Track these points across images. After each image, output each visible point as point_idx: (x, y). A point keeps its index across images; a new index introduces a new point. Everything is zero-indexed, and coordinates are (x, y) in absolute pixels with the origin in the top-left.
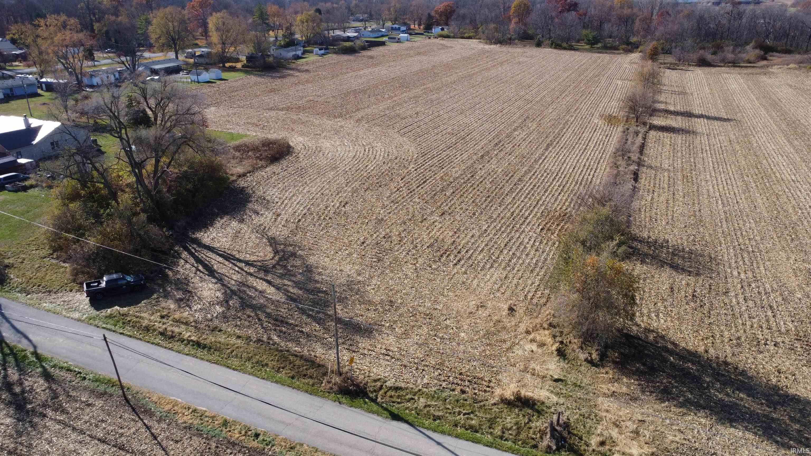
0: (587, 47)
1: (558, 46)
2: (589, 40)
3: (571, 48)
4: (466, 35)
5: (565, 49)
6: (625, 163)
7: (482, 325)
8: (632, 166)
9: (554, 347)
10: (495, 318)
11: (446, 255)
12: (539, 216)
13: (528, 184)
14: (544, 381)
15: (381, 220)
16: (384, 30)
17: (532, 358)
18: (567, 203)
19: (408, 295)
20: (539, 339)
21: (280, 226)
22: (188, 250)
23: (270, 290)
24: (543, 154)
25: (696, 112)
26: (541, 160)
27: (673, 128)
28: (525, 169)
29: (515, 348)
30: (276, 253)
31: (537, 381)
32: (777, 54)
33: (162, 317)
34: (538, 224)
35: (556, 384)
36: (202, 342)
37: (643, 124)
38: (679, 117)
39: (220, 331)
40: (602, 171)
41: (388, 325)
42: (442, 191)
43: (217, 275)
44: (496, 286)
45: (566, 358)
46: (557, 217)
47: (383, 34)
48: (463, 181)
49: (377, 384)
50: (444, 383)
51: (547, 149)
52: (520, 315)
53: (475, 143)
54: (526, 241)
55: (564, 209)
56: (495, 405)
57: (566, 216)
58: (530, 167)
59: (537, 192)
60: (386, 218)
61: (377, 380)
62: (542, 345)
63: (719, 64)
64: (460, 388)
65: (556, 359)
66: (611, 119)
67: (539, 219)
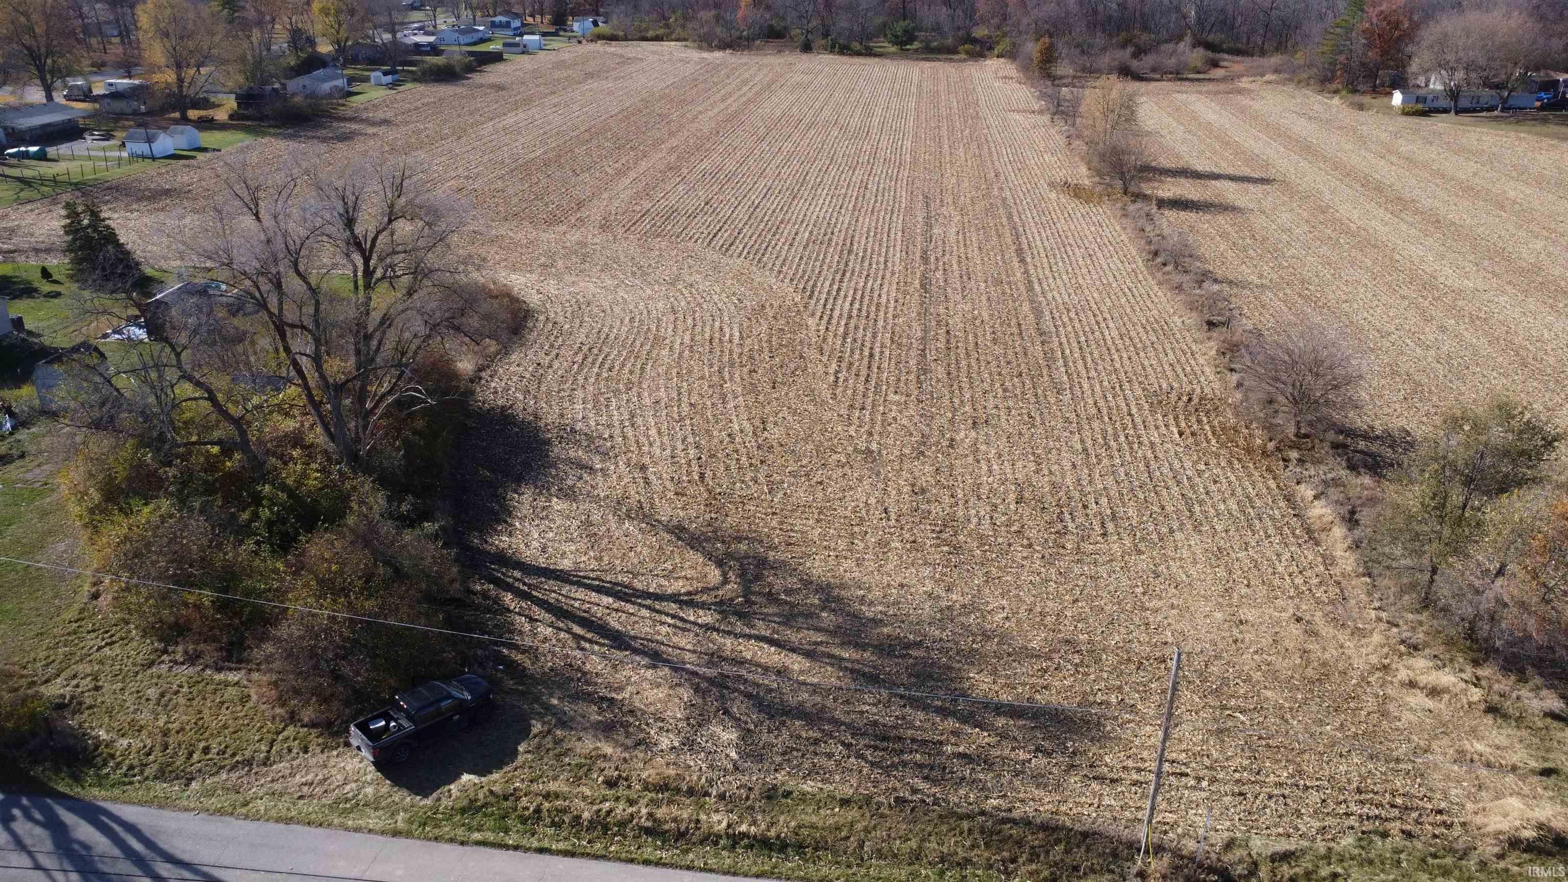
0: (893, 49)
1: (844, 50)
2: (896, 37)
3: (869, 53)
5: (858, 54)
6: (1186, 278)
7: (1281, 664)
8: (1206, 285)
9: (1476, 694)
10: (1291, 646)
11: (1067, 516)
12: (1146, 406)
13: (1064, 340)
14: (1523, 778)
15: (869, 452)
16: (481, 28)
17: (1444, 728)
18: (1169, 373)
19: (1085, 620)
20: (1423, 680)
21: (670, 495)
22: (509, 588)
23: (796, 663)
24: (1026, 272)
25: (1199, 168)
26: (1036, 286)
27: (1192, 202)
28: (1026, 307)
29: (1392, 707)
30: (720, 564)
31: (1510, 779)
32: (1226, 56)
33: (611, 784)
34: (1161, 423)
35: (1551, 781)
36: (772, 833)
37: (1139, 196)
38: (1182, 180)
39: (788, 794)
40: (1164, 299)
41: (1113, 699)
42: (924, 370)
43: (637, 644)
44: (1221, 573)
45: (1505, 716)
46: (1181, 404)
47: (480, 35)
48: (941, 345)
49: (1239, 853)
50: (1352, 821)
51: (1022, 261)
52: (1327, 631)
53: (882, 260)
54: (1177, 465)
55: (1175, 385)
56: (1501, 856)
57: (1196, 400)
58: (1032, 302)
59: (1096, 355)
60: (874, 447)
61: (1229, 845)
62: (1434, 692)
63: (1152, 75)
64: (1395, 827)
65: (1489, 720)
66: (1076, 191)
67: (1153, 412)
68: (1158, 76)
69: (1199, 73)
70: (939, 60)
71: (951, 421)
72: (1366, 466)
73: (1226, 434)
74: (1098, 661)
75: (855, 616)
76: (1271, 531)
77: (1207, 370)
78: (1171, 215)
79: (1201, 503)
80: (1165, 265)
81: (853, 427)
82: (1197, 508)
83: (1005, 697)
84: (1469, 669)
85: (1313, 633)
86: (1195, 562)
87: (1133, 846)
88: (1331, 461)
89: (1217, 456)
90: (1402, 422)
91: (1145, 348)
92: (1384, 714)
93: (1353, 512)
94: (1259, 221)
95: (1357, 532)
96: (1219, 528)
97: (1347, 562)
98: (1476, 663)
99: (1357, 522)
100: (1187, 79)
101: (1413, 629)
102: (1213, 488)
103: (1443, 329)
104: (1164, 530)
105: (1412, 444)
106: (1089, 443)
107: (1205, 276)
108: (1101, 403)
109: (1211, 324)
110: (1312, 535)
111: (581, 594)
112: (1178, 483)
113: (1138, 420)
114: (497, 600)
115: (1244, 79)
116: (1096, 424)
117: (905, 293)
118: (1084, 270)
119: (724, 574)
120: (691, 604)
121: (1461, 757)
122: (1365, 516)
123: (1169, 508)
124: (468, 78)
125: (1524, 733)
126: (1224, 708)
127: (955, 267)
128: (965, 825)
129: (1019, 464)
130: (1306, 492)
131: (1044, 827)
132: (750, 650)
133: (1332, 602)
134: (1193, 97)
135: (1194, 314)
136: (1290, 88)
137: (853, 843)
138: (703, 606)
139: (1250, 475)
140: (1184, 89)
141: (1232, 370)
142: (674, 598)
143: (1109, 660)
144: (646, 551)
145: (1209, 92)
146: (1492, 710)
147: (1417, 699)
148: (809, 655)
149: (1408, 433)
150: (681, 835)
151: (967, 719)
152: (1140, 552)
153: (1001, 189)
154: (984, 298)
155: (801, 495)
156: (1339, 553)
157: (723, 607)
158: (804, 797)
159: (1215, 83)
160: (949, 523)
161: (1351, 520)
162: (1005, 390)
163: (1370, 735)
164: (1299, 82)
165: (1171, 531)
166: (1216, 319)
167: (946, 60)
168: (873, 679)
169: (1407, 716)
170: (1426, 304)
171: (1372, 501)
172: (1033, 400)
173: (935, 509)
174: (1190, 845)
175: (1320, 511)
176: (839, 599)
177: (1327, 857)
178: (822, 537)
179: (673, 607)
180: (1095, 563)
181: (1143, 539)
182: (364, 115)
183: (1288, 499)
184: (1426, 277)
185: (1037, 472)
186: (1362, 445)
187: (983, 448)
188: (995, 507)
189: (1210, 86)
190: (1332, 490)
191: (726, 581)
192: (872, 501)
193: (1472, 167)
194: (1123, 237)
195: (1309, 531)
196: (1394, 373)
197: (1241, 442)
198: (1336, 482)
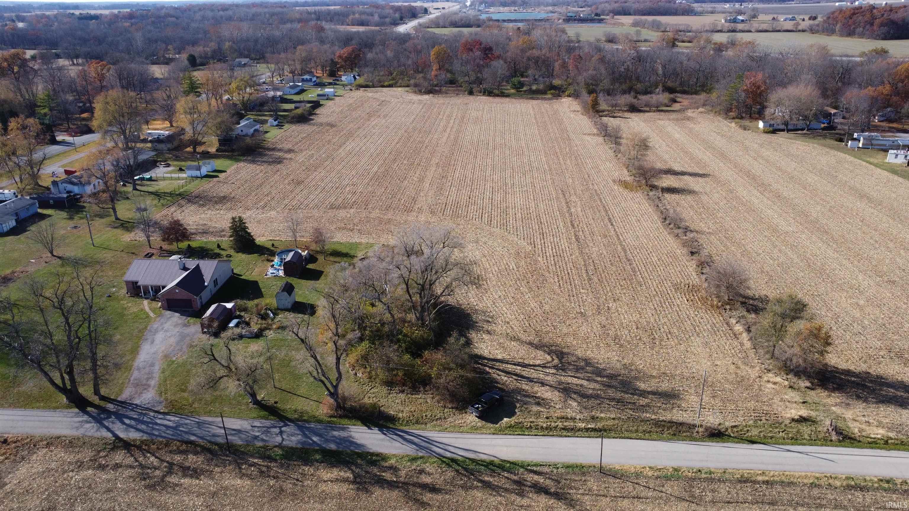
0: (513, 91)
1: (490, 93)
2: (514, 85)
3: (503, 95)
4: (386, 84)
5: (498, 96)
6: (680, 231)
7: (729, 377)
8: (688, 234)
9: (786, 383)
10: (732, 372)
11: (654, 333)
12: (673, 290)
13: (637, 263)
14: (798, 405)
15: (582, 313)
16: (300, 84)
17: (777, 392)
18: (680, 276)
19: (668, 367)
20: (771, 380)
21: (522, 332)
22: (485, 366)
23: (585, 383)
24: (615, 230)
25: (676, 169)
26: (621, 237)
27: (675, 188)
28: (619, 248)
29: (763, 388)
30: (549, 354)
31: (794, 405)
32: (679, 95)
33: (547, 418)
34: (680, 297)
35: (805, 405)
36: (597, 427)
37: (653, 187)
38: (669, 176)
39: (597, 418)
40: (672, 241)
41: (681, 389)
42: (590, 279)
43: (535, 380)
44: (708, 350)
45: (794, 389)
46: (686, 289)
47: (300, 88)
48: (592, 267)
49: (722, 426)
50: (752, 417)
51: (612, 225)
52: (742, 367)
53: (556, 227)
54: (688, 313)
55: (682, 281)
56: (790, 423)
57: (691, 287)
58: (621, 245)
59: (651, 269)
60: (583, 311)
61: (720, 424)
62: (775, 383)
63: (645, 109)
64: (763, 418)
65: (790, 390)
66: (625, 185)
67: (676, 292)
68: (648, 109)
69: (667, 106)
70: (538, 99)
71: (606, 300)
72: (753, 310)
73: (704, 300)
74: (674, 378)
75: (597, 368)
76: (722, 335)
77: (693, 273)
78: (668, 196)
79: (698, 326)
80: (670, 224)
81: (573, 304)
82: (697, 329)
83: (649, 389)
84: (785, 376)
85: (738, 368)
86: (699, 347)
87: (694, 426)
88: (741, 309)
89: (701, 309)
90: (764, 292)
91: (668, 265)
92: (760, 390)
93: (749, 328)
94: (704, 198)
95: (751, 334)
96: (705, 335)
97: (748, 345)
98: (787, 374)
99: (750, 331)
100: (662, 111)
101: (769, 365)
102: (701, 321)
103: (780, 251)
104: (687, 336)
105: (768, 301)
106: (656, 306)
107: (687, 230)
108: (657, 290)
109: (692, 253)
110: (736, 336)
111: (509, 366)
112: (689, 319)
113: (671, 296)
114: (485, 370)
115: (689, 111)
116: (657, 298)
117: (571, 243)
118: (638, 228)
119: (552, 357)
120: (545, 367)
121: (782, 400)
122: (753, 329)
123: (688, 329)
124: (313, 120)
125: (799, 393)
126: (713, 390)
127: (586, 229)
128: (648, 423)
129: (634, 315)
130: (733, 321)
131: (669, 422)
132: (570, 380)
133: (744, 358)
134: (667, 123)
135: (685, 249)
136: (711, 116)
137: (619, 429)
138: (549, 367)
139: (713, 315)
140: (661, 117)
141: (702, 273)
142: (539, 366)
143: (677, 378)
144: (523, 351)
145: (673, 119)
146: (791, 387)
147: (770, 385)
148: (588, 380)
149: (767, 297)
150: (572, 429)
151: (640, 395)
152: (681, 344)
153: (593, 184)
154: (602, 244)
155: (565, 330)
156: (745, 342)
157: (555, 367)
158: (602, 418)
159: (676, 113)
160: (616, 338)
161: (749, 330)
162: (621, 286)
163: (757, 396)
164: (716, 112)
165: (690, 337)
166: (694, 250)
167: (542, 99)
168: (610, 386)
169: (767, 390)
170: (774, 239)
171: (755, 324)
172: (632, 289)
173: (611, 333)
174: (709, 425)
175: (739, 328)
176: (590, 363)
177: (746, 426)
178: (577, 344)
179: (540, 369)
180: (667, 348)
181: (681, 340)
182: (279, 147)
183: (727, 324)
184: (774, 226)
185: (641, 317)
186: (751, 302)
187: (620, 309)
188: (630, 331)
189: (674, 116)
190: (741, 320)
191: (553, 360)
192: (589, 330)
193: (793, 165)
194: (650, 210)
195: (735, 335)
196: (762, 272)
197: (709, 303)
198: (743, 317)
